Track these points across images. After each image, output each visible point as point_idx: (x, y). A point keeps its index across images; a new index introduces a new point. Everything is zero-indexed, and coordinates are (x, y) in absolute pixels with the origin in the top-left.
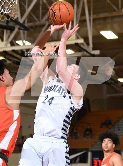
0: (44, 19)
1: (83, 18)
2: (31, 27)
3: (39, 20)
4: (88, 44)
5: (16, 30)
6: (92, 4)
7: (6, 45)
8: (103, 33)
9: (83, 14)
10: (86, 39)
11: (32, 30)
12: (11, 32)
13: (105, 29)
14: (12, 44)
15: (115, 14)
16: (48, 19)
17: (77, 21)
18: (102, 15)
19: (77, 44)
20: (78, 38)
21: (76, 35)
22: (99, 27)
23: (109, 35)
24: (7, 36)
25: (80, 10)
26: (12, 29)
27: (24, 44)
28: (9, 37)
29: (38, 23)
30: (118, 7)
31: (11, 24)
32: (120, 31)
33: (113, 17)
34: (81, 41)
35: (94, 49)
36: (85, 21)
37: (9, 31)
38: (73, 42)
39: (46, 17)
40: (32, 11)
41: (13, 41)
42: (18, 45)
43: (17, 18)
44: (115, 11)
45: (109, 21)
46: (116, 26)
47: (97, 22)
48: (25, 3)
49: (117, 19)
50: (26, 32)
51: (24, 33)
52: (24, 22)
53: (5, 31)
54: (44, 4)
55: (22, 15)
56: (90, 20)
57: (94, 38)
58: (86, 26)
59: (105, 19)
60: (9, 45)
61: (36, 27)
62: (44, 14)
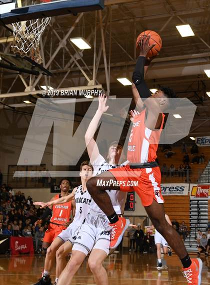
0: (67, 66)
1: (102, 66)
2: (55, 74)
3: (62, 68)
4: (106, 90)
5: (41, 75)
6: (110, 54)
7: (31, 89)
9: (102, 62)
10: (104, 86)
11: (55, 76)
12: (36, 78)
14: (37, 88)
15: (130, 63)
16: (70, 67)
17: (96, 69)
18: (118, 64)
20: (97, 84)
21: (95, 82)
22: (116, 75)
24: (33, 81)
25: (99, 58)
26: (38, 74)
27: (48, 89)
28: (34, 81)
29: (61, 70)
30: (132, 56)
31: (36, 69)
33: (129, 66)
35: (111, 95)
36: (104, 69)
37: (35, 76)
39: (69, 64)
40: (55, 58)
41: (38, 86)
42: (42, 89)
43: (42, 64)
44: (131, 60)
45: (125, 69)
46: (131, 75)
47: (114, 70)
48: (49, 52)
49: (131, 68)
50: (50, 76)
51: (48, 79)
52: (48, 68)
53: (31, 75)
54: (67, 53)
55: (46, 63)
56: (108, 68)
57: (111, 84)
58: (105, 74)
59: (121, 67)
60: (34, 89)
61: (59, 73)
62: (66, 62)
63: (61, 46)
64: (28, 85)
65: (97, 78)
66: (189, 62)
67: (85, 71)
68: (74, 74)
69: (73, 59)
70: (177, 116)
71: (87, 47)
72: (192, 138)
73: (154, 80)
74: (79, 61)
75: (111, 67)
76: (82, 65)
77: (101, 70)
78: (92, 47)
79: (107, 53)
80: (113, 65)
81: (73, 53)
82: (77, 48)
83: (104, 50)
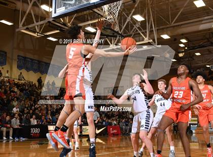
1: (152, 29)
4: (155, 42)
5: (118, 37)
6: (156, 22)
8: (162, 36)
9: (152, 27)
10: (154, 40)
12: (115, 39)
13: (163, 34)
15: (168, 26)
16: (133, 32)
17: (148, 31)
18: (161, 27)
19: (149, 42)
20: (149, 39)
22: (160, 33)
23: (165, 37)
25: (150, 25)
26: (116, 37)
28: (115, 41)
29: (129, 34)
30: (169, 22)
31: (115, 34)
32: (171, 35)
33: (168, 27)
34: (151, 41)
35: (158, 45)
36: (153, 31)
37: (115, 38)
38: (147, 42)
39: (133, 30)
40: (125, 28)
41: (117, 43)
42: (119, 45)
43: (118, 31)
45: (165, 30)
46: (169, 33)
47: (159, 31)
48: (121, 24)
49: (168, 29)
52: (122, 33)
54: (131, 24)
55: (120, 30)
56: (155, 30)
57: (158, 39)
58: (153, 34)
59: (163, 29)
60: (115, 45)
62: (131, 29)
63: (128, 20)
64: (111, 44)
65: (149, 36)
66: (203, 22)
67: (142, 33)
68: (136, 35)
69: (135, 27)
70: (198, 54)
71: (142, 19)
72: (208, 66)
73: (183, 34)
74: (138, 28)
75: (157, 30)
76: (140, 30)
77: (151, 32)
78: (146, 19)
79: (154, 21)
80: (158, 28)
81: (135, 24)
82: (137, 21)
83: (152, 20)
